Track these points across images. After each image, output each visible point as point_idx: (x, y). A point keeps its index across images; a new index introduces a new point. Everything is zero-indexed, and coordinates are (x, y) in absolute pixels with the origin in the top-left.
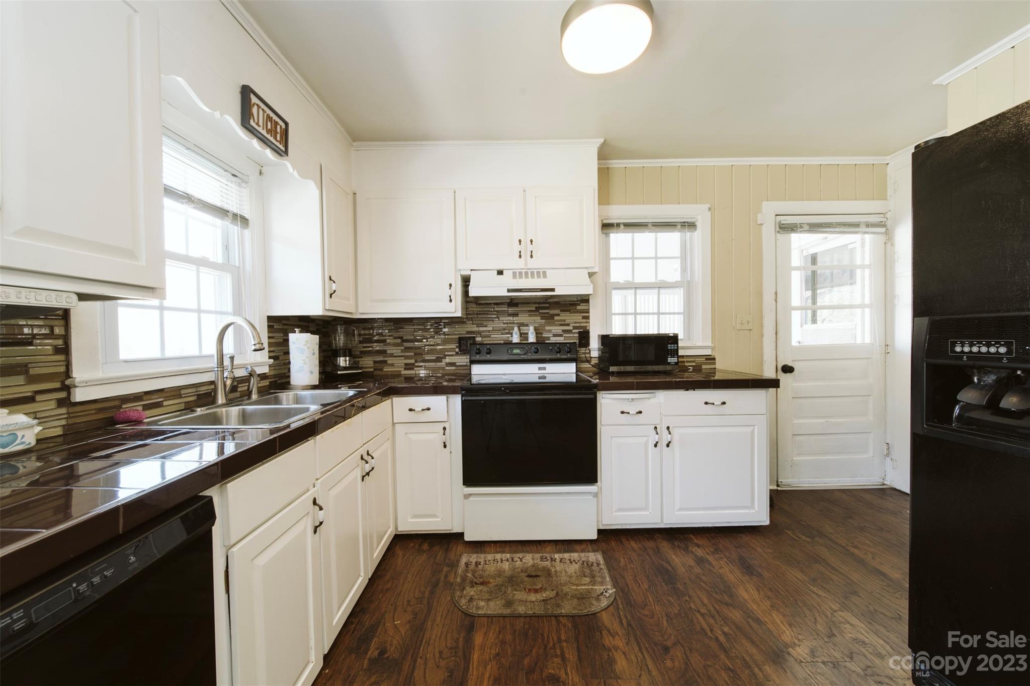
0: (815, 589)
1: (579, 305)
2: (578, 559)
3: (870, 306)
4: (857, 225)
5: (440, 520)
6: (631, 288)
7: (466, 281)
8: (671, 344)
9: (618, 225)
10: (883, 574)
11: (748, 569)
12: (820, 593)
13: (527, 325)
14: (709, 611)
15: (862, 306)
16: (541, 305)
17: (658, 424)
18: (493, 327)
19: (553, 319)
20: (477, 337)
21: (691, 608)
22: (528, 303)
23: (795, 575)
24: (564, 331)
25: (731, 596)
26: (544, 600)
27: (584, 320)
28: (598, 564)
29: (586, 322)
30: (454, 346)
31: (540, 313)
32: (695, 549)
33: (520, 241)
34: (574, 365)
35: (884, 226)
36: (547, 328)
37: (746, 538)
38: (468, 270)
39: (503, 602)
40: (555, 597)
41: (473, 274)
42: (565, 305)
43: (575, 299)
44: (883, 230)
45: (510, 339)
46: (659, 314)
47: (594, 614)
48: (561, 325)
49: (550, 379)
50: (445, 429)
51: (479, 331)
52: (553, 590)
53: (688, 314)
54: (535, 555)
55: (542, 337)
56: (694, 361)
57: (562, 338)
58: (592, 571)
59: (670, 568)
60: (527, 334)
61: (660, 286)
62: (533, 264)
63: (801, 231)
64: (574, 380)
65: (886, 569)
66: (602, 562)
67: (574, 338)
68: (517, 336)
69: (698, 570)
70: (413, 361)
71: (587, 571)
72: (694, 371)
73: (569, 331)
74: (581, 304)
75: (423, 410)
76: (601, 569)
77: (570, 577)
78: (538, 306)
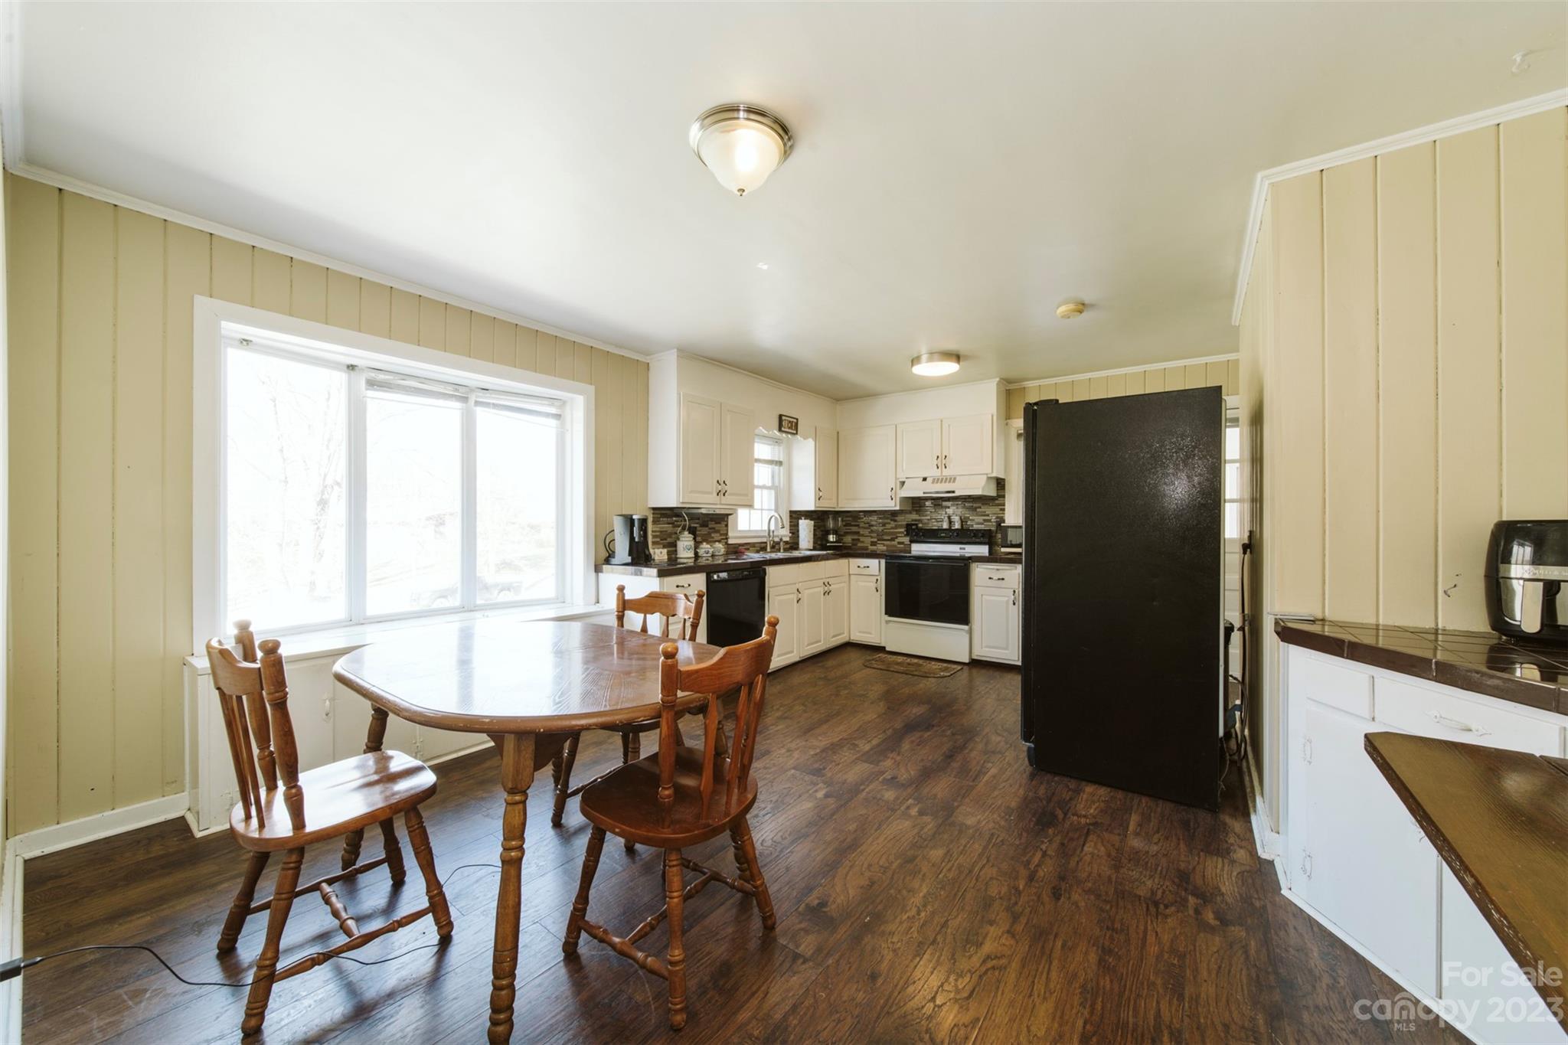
1: (997, 499)
13: (954, 515)
16: (966, 500)
18: (927, 517)
19: (975, 510)
20: (912, 523)
27: (1001, 512)
30: (903, 530)
31: (966, 506)
33: (939, 456)
34: (987, 546)
38: (904, 478)
41: (906, 482)
42: (986, 500)
45: (941, 525)
48: (982, 515)
50: (877, 580)
51: (920, 519)
55: (966, 524)
57: (983, 526)
62: (946, 473)
67: (992, 526)
68: (946, 524)
70: (875, 540)
75: (865, 567)
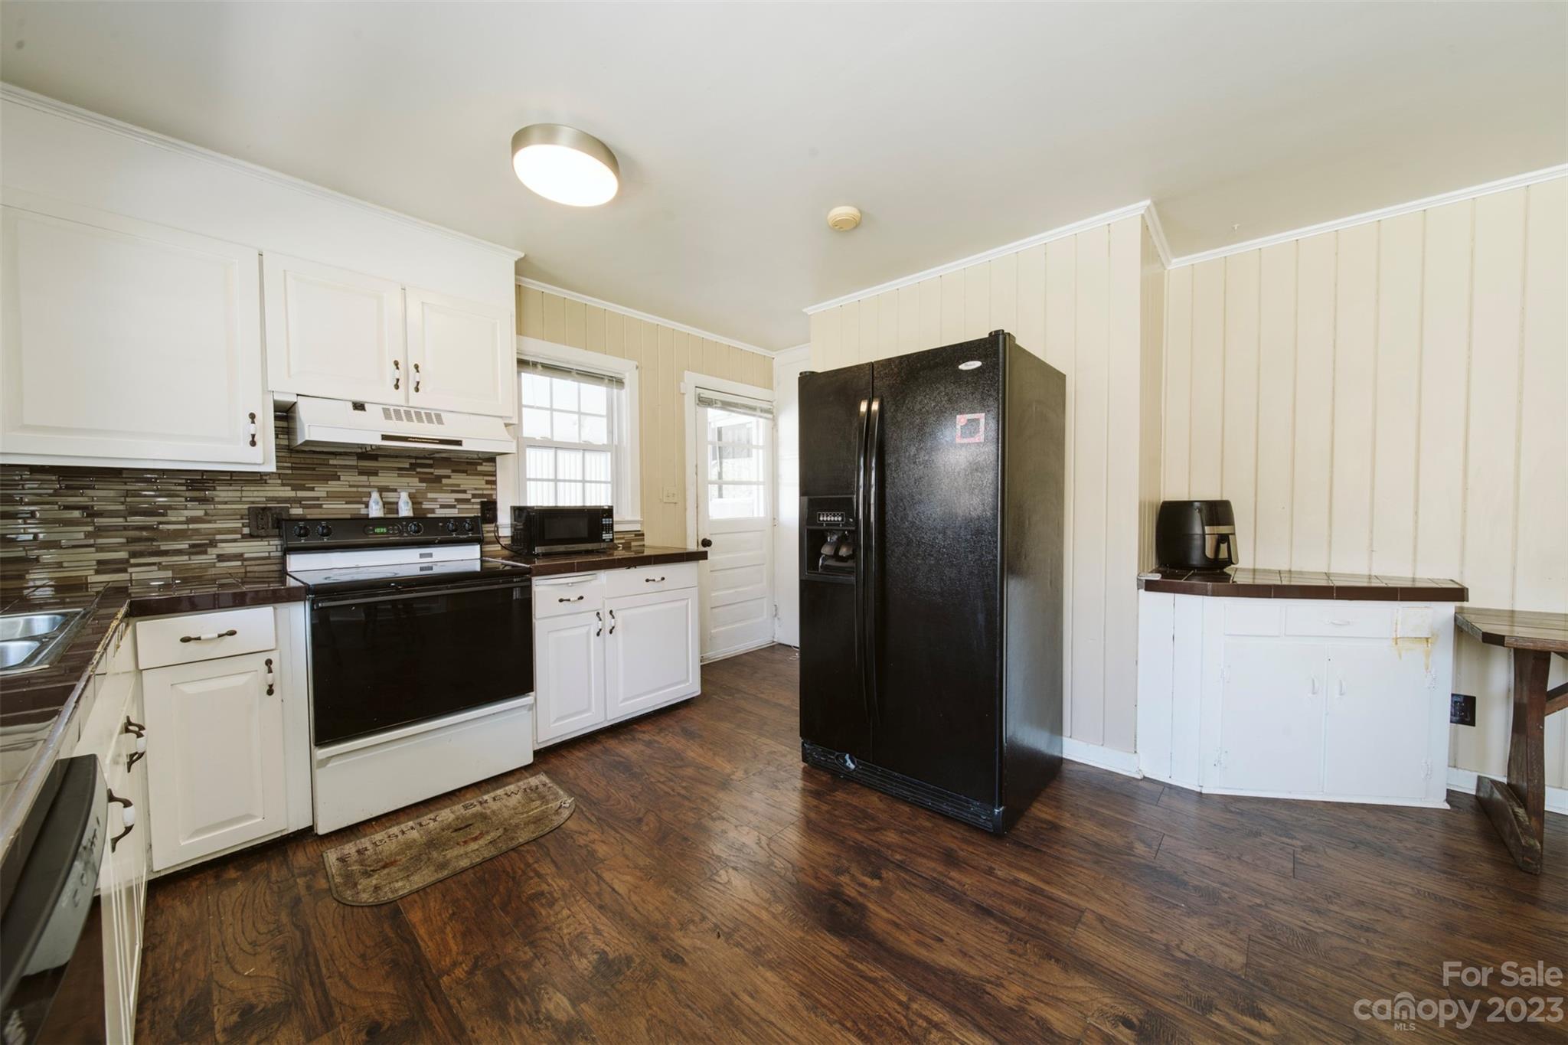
0: (740, 731)
1: (481, 464)
2: (517, 789)
3: (763, 483)
4: (754, 409)
5: (259, 820)
6: (551, 447)
7: (285, 414)
8: (606, 518)
9: (535, 364)
10: (780, 705)
11: (689, 734)
12: (746, 732)
13: (395, 490)
14: (667, 778)
15: (758, 483)
16: (419, 461)
17: (600, 609)
18: (327, 492)
19: (441, 482)
20: (291, 507)
21: (651, 782)
22: (397, 457)
23: (725, 727)
24: (458, 500)
25: (682, 760)
26: (491, 842)
27: (489, 486)
28: (544, 785)
29: (492, 489)
30: (237, 524)
31: (418, 473)
32: (641, 736)
33: (396, 364)
34: (478, 547)
35: (772, 413)
36: (430, 495)
37: (683, 712)
38: (293, 394)
39: (432, 868)
40: (504, 833)
41: (301, 401)
42: (459, 463)
43: (476, 456)
44: (770, 416)
45: (363, 511)
46: (584, 482)
47: (558, 827)
48: (453, 491)
49: (437, 570)
50: (269, 662)
51: (296, 497)
52: (498, 829)
53: (616, 482)
54: (453, 808)
55: (422, 508)
56: (623, 538)
57: (456, 511)
58: (539, 794)
59: (622, 760)
60: (397, 503)
61: (586, 448)
62: (417, 400)
63: (716, 407)
64: (478, 568)
65: (781, 701)
66: (547, 781)
67: (473, 510)
68: (378, 507)
69: (649, 751)
71: (534, 796)
72: (624, 548)
73: (467, 501)
74: (484, 464)
75: (220, 636)
76: (550, 787)
77: (514, 809)
78: (414, 461)
